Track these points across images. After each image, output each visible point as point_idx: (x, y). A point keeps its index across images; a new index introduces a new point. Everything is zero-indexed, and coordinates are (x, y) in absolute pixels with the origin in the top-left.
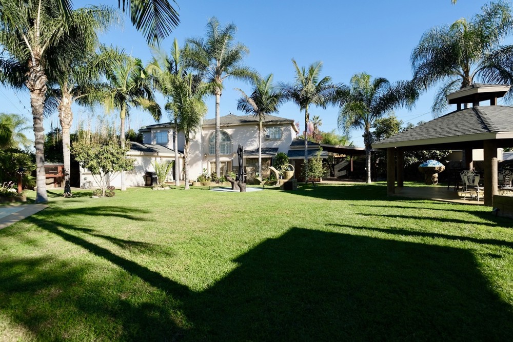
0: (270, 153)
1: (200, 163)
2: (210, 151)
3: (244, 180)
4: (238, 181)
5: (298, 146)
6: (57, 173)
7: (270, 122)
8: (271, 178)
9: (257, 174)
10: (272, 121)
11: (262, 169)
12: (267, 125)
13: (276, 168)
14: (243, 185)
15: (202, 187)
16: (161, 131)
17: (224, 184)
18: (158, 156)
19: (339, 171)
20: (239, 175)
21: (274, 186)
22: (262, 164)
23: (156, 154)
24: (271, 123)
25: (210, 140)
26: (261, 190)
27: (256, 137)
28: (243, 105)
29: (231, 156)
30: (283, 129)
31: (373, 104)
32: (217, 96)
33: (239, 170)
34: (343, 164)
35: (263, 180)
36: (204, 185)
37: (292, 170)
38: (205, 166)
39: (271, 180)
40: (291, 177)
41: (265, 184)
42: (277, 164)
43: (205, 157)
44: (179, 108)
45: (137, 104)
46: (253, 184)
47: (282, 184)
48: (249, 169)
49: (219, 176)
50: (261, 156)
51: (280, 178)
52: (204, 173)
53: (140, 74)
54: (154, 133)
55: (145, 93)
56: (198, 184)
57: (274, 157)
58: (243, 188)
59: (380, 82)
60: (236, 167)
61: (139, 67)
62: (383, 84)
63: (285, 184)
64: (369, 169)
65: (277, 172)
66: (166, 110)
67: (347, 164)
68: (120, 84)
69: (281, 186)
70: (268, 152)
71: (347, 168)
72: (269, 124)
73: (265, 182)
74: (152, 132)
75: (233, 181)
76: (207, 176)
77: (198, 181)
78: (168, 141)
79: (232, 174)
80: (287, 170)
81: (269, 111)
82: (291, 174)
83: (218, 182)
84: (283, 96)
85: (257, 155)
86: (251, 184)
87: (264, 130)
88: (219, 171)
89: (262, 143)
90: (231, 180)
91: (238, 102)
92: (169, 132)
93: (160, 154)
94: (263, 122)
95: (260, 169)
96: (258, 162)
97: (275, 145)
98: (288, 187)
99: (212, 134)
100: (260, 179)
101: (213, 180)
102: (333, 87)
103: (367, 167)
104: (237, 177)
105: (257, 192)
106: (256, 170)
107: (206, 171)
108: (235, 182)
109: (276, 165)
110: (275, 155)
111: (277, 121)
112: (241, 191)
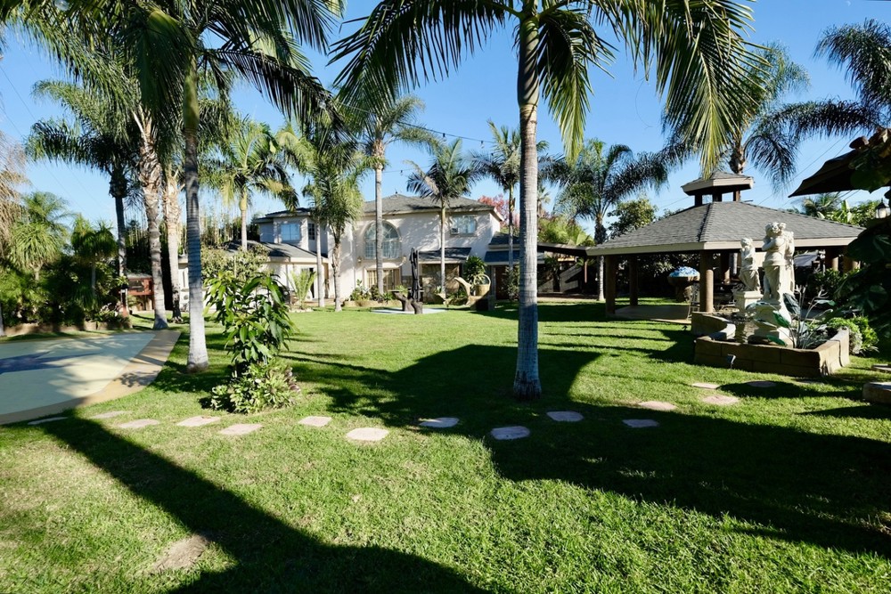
0: (459, 256)
1: (351, 272)
2: (367, 252)
3: (419, 297)
4: (411, 300)
5: (500, 246)
6: (142, 289)
7: (457, 208)
8: (459, 294)
9: (438, 288)
10: (461, 207)
11: (446, 280)
12: (453, 213)
13: (465, 279)
14: (419, 304)
15: (359, 308)
16: (289, 223)
17: (390, 304)
18: (290, 262)
19: (568, 282)
20: (413, 291)
21: (464, 306)
22: (446, 273)
23: (287, 260)
24: (460, 210)
25: (366, 236)
26: (444, 311)
27: (436, 232)
28: (415, 183)
29: (399, 260)
30: (477, 218)
31: (608, 185)
32: (378, 171)
33: (413, 282)
34: (573, 271)
35: (447, 297)
36: (360, 305)
37: (487, 282)
38: (359, 275)
39: (459, 297)
40: (486, 292)
41: (450, 303)
42: (468, 273)
43: (359, 261)
44: (326, 195)
45: (263, 188)
46: (433, 303)
47: (473, 302)
48: (426, 281)
49: (381, 292)
50: (444, 261)
51: (472, 294)
52: (357, 286)
53: (269, 146)
54: (279, 225)
55: (277, 174)
56: (351, 304)
57: (463, 262)
58: (418, 309)
59: (619, 151)
60: (407, 278)
61: (266, 135)
62: (623, 154)
63: (478, 302)
64: (602, 280)
65: (468, 286)
66: (304, 195)
67: (579, 270)
68: (239, 160)
69: (472, 306)
70: (454, 255)
71: (579, 277)
72: (456, 211)
73: (450, 299)
74: (275, 223)
75: (404, 299)
76: (365, 292)
77: (352, 299)
78: (301, 237)
79: (401, 288)
80: (481, 283)
81: (455, 195)
82: (486, 288)
83: (381, 301)
84: (475, 172)
85: (438, 260)
86: (429, 304)
87: (449, 221)
88: (381, 284)
89: (446, 239)
90: (401, 297)
91: (408, 179)
92: (301, 224)
93: (293, 260)
94: (447, 209)
95: (443, 281)
96: (440, 269)
97: (466, 244)
98: (482, 307)
99: (369, 226)
100: (443, 295)
101: (374, 298)
102: (549, 159)
103: (599, 277)
104: (409, 294)
105: (438, 314)
106: (437, 282)
107: (361, 285)
108: (407, 301)
109: (467, 275)
110: (465, 259)
111: (468, 207)
112: (416, 313)
